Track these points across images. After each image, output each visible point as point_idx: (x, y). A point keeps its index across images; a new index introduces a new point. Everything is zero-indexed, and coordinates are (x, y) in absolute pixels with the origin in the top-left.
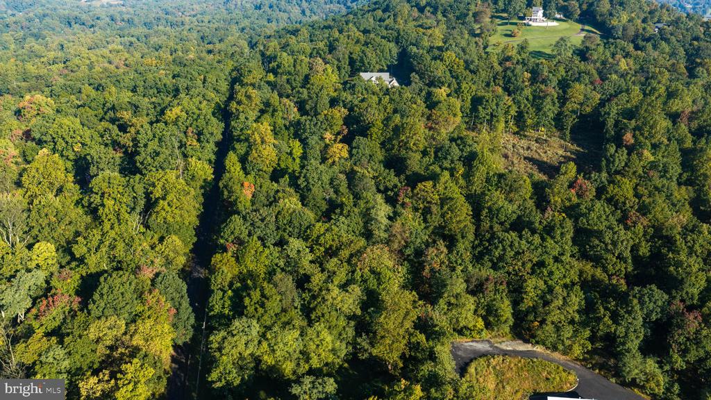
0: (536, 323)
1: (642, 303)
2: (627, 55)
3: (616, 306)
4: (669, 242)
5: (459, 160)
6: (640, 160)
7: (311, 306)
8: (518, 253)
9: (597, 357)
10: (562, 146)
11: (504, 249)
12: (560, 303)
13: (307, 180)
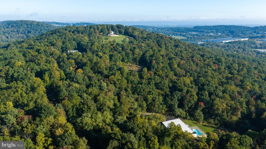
0: (153, 107)
1: (176, 95)
2: (142, 42)
3: (171, 97)
4: (175, 82)
5: (116, 70)
6: (160, 66)
7: (101, 108)
8: (144, 90)
9: (168, 113)
10: (137, 67)
11: (140, 89)
12: (158, 99)
13: (76, 79)
